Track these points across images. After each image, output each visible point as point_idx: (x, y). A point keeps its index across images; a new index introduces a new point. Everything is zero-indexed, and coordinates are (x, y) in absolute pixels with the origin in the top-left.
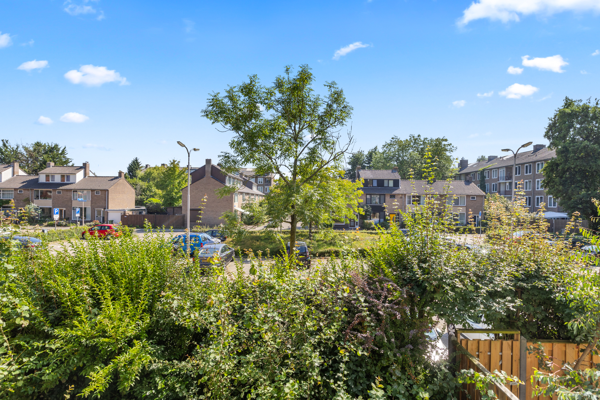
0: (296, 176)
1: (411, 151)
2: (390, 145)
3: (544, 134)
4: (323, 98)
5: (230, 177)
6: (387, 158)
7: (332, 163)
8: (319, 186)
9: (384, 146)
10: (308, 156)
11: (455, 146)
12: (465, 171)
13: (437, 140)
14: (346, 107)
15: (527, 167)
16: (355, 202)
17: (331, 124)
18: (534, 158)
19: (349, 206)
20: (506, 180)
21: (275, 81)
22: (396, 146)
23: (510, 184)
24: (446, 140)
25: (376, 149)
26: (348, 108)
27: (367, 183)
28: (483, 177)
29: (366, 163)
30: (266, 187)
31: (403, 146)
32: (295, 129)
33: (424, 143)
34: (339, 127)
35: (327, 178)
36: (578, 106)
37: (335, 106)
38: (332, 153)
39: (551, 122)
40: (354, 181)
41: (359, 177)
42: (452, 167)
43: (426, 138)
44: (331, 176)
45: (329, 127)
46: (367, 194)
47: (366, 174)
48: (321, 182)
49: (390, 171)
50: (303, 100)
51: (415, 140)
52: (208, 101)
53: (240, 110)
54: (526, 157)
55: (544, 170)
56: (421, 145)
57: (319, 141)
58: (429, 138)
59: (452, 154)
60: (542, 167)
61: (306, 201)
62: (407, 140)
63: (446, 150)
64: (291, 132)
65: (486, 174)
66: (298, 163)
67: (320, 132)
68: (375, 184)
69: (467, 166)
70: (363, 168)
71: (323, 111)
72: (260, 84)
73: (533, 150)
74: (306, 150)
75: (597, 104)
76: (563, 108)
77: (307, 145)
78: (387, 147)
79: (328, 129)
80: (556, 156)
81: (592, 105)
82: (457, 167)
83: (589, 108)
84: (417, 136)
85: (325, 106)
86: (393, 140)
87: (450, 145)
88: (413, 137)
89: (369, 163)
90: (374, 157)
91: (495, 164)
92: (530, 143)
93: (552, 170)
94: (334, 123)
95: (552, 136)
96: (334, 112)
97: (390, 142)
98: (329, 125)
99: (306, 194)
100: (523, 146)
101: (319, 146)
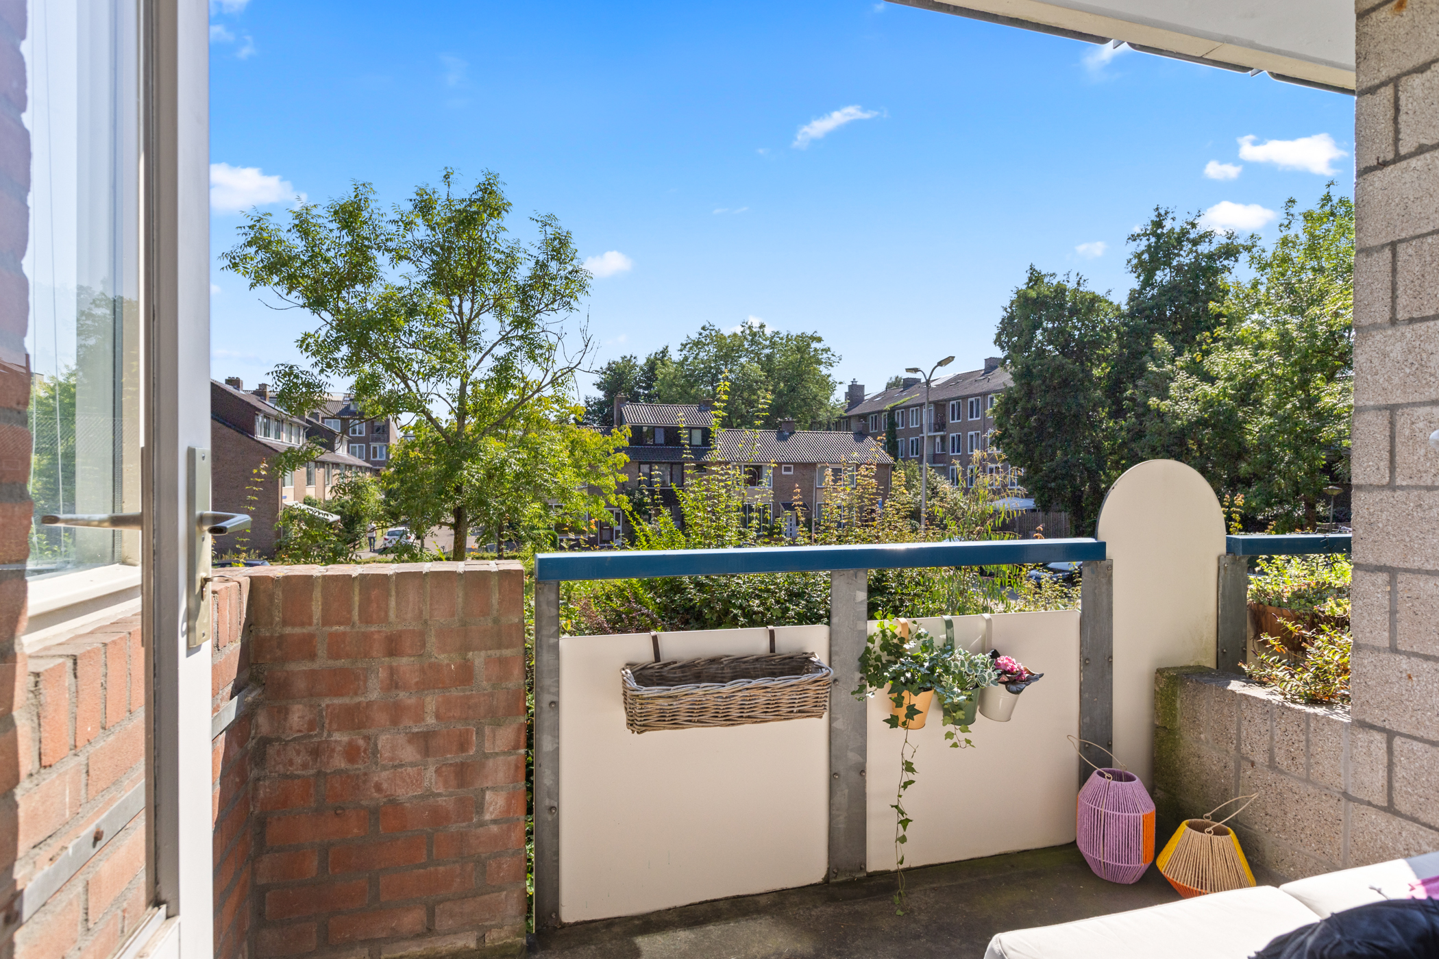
0: (464, 419)
1: (743, 360)
2: (697, 344)
3: (995, 337)
4: (527, 247)
5: (267, 416)
6: (691, 375)
7: (548, 392)
8: (522, 443)
9: (684, 346)
10: (492, 374)
11: (837, 355)
12: (856, 411)
13: (802, 337)
14: (577, 272)
15: (972, 403)
16: (610, 482)
17: (547, 305)
18: (984, 387)
19: (595, 491)
20: (936, 431)
21: (414, 197)
22: (711, 347)
23: (943, 439)
24: (819, 340)
25: (664, 352)
26: (581, 275)
27: (639, 435)
28: (892, 425)
29: (640, 387)
30: (373, 445)
31: (728, 350)
32: (461, 313)
33: (773, 345)
34: (562, 313)
35: (541, 424)
36: (1049, 286)
37: (553, 266)
38: (547, 371)
39: (1005, 314)
40: (607, 432)
41: (621, 421)
42: (832, 399)
43: (778, 333)
44: (552, 418)
45: (539, 311)
46: (641, 463)
47: (639, 414)
48: (526, 432)
49: (695, 408)
50: (481, 249)
51: (754, 335)
52: (240, 231)
53: (327, 261)
54: (971, 384)
55: (994, 411)
56: (765, 347)
57: (517, 343)
58: (784, 334)
59: (832, 371)
60: (991, 406)
61: (489, 477)
62: (735, 335)
63: (819, 362)
64: (452, 318)
65: (898, 418)
66: (469, 389)
67: (519, 322)
68: (660, 438)
69: (863, 400)
70: (635, 399)
71: (529, 274)
72: (378, 205)
73: (983, 368)
74: (489, 362)
75: (1078, 284)
76: (1024, 287)
77: (491, 349)
78: (691, 348)
79: (537, 315)
80: (1012, 384)
81: (1071, 285)
82: (843, 401)
83: (1065, 290)
84: (758, 325)
85: (532, 264)
86: (704, 333)
87: (827, 350)
88: (750, 328)
89: (649, 387)
90: (660, 372)
91: (915, 396)
92: (953, 358)
93: (1007, 413)
94: (552, 303)
95: (1007, 343)
96: (552, 279)
97: (698, 336)
98: (541, 306)
99: (492, 460)
100: (940, 364)
101: (519, 354)
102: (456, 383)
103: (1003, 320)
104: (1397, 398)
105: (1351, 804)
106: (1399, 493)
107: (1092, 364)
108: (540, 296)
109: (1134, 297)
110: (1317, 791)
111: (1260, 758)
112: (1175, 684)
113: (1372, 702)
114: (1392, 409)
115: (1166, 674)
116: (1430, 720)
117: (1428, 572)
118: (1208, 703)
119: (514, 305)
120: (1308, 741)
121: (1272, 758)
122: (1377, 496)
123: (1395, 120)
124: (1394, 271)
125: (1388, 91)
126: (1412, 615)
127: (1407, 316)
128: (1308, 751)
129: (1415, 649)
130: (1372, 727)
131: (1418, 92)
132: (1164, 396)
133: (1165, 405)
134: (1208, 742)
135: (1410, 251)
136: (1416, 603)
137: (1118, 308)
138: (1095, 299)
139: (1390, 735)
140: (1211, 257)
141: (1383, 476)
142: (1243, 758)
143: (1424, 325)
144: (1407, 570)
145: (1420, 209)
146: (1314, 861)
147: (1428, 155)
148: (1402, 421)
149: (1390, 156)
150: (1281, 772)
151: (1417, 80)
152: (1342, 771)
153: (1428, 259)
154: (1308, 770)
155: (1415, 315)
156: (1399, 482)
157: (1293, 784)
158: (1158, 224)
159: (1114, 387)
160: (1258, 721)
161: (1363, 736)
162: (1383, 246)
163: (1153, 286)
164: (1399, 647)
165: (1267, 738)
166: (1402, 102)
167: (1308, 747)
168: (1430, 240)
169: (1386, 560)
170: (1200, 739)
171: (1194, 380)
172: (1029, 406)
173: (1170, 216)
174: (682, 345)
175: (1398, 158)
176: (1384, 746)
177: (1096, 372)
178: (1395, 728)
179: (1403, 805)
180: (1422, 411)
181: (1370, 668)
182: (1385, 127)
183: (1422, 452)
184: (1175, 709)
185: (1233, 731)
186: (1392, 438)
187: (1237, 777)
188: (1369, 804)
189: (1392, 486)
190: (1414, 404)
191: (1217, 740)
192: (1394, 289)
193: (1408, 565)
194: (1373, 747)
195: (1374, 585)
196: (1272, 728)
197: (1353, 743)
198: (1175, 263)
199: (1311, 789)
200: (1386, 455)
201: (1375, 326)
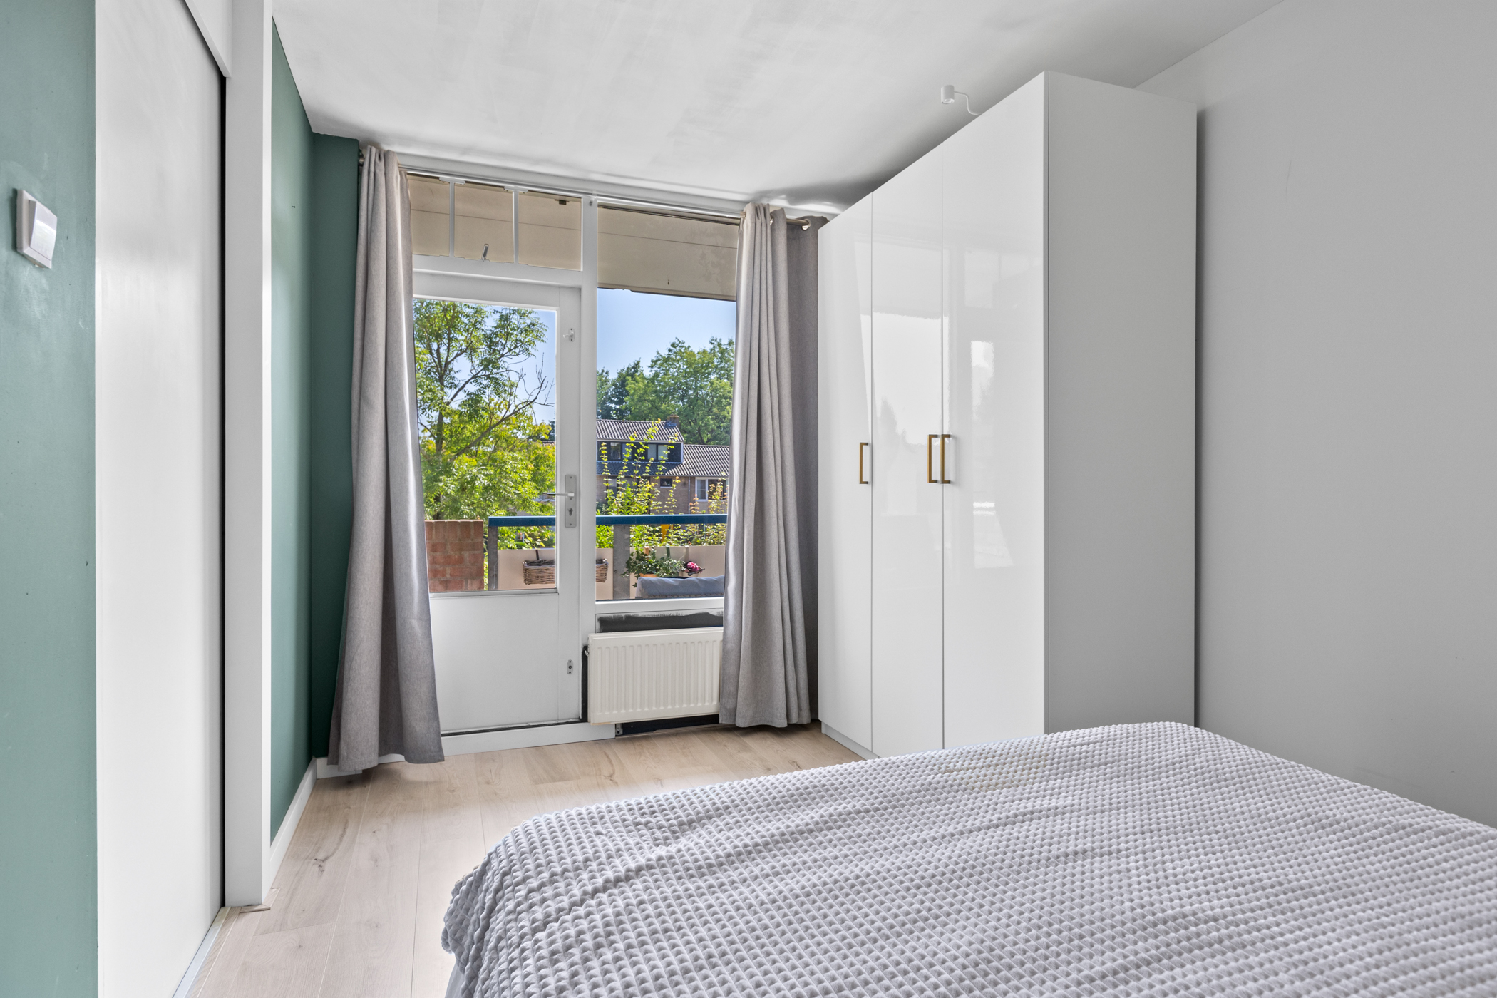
0: (441, 443)
1: (713, 377)
2: (667, 360)
6: (661, 391)
8: (489, 461)
9: (655, 362)
10: (465, 406)
14: (534, 325)
17: (510, 350)
22: (681, 363)
25: (636, 367)
26: (537, 328)
29: (612, 402)
31: (698, 366)
34: (523, 357)
35: (509, 442)
38: (510, 404)
44: (520, 436)
45: (503, 356)
48: (495, 449)
49: (662, 424)
51: (722, 352)
57: (485, 382)
61: (462, 489)
62: (704, 351)
66: (447, 420)
67: (487, 364)
74: (462, 396)
77: (464, 386)
78: (662, 365)
79: (502, 358)
84: (727, 342)
85: (497, 316)
86: (674, 350)
88: (719, 345)
89: (620, 402)
90: (630, 386)
94: (515, 348)
96: (513, 329)
97: (667, 352)
98: (506, 351)
99: (463, 476)
101: (486, 391)
102: (436, 414)
108: (504, 342)
119: (482, 348)
174: (652, 361)
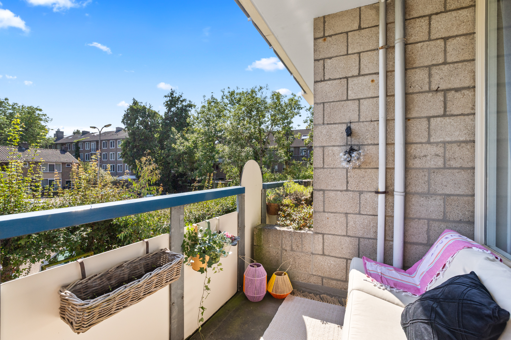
3: (122, 120)
11: (50, 118)
13: (30, 108)
15: (111, 142)
18: (116, 137)
24: (41, 110)
28: (77, 148)
33: (13, 108)
36: (140, 106)
39: (125, 113)
42: (47, 136)
43: (16, 104)
54: (111, 135)
55: (122, 146)
56: (9, 109)
58: (20, 104)
59: (47, 124)
63: (41, 120)
65: (80, 145)
69: (63, 138)
73: (115, 130)
75: (150, 107)
76: (132, 105)
80: (128, 137)
81: (148, 107)
82: (53, 137)
83: (146, 108)
84: (4, 99)
87: (45, 115)
91: (88, 138)
92: (111, 125)
93: (126, 146)
95: (126, 123)
100: (105, 126)
103: (125, 115)
104: (324, 144)
105: (313, 256)
106: (325, 169)
107: (154, 133)
109: (166, 114)
110: (304, 254)
111: (288, 248)
112: (261, 231)
113: (319, 227)
114: (323, 147)
115: (258, 228)
116: (333, 229)
117: (332, 190)
118: (272, 235)
120: (302, 241)
121: (292, 248)
122: (320, 170)
123: (324, 70)
124: (324, 110)
125: (322, 62)
126: (328, 202)
127: (327, 123)
128: (302, 243)
129: (329, 211)
130: (319, 233)
131: (329, 64)
132: (175, 143)
133: (176, 147)
134: (272, 247)
135: (328, 105)
136: (329, 199)
137: (162, 117)
138: (155, 113)
139: (323, 234)
140: (186, 106)
141: (321, 165)
142: (283, 249)
143: (331, 125)
144: (327, 190)
145: (330, 95)
146: (304, 274)
147: (332, 81)
148: (326, 150)
149: (323, 79)
150: (295, 251)
151: (329, 61)
152: (311, 247)
153: (332, 108)
154: (302, 249)
155: (329, 123)
156: (325, 167)
157: (298, 254)
158: (172, 94)
159: (161, 141)
160: (288, 237)
161: (316, 236)
162: (321, 103)
163: (171, 111)
164: (325, 211)
165: (290, 242)
166: (325, 65)
167: (302, 242)
168: (332, 103)
169: (322, 188)
170: (270, 246)
171: (183, 140)
172: (134, 144)
173: (175, 92)
175: (324, 80)
176: (322, 238)
177: (155, 136)
178: (324, 232)
179: (326, 253)
180: (331, 148)
181: (318, 217)
182: (321, 70)
183: (331, 159)
184: (261, 239)
185: (280, 242)
186: (323, 155)
187: (281, 255)
188: (318, 254)
189: (323, 168)
190: (329, 146)
191: (275, 246)
192: (324, 115)
193: (327, 189)
194: (319, 239)
195: (319, 195)
196: (292, 239)
197: (314, 239)
198: (176, 106)
199: (303, 254)
200: (322, 159)
201: (319, 124)
